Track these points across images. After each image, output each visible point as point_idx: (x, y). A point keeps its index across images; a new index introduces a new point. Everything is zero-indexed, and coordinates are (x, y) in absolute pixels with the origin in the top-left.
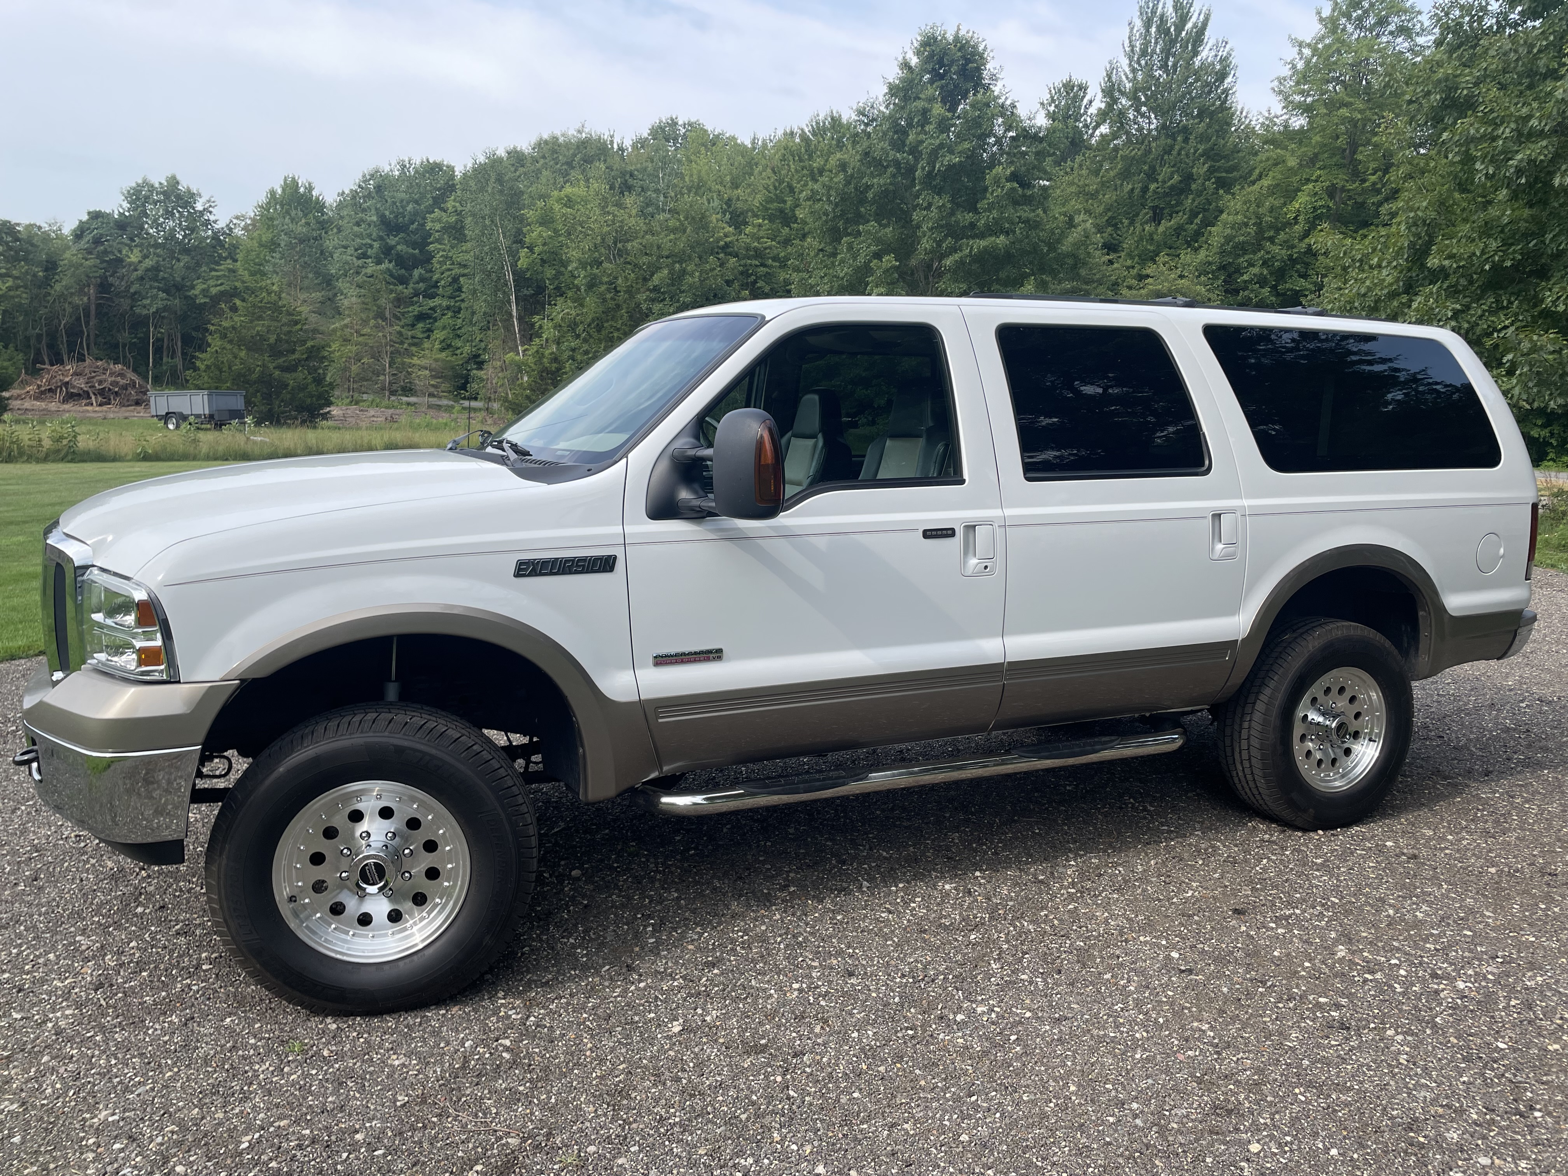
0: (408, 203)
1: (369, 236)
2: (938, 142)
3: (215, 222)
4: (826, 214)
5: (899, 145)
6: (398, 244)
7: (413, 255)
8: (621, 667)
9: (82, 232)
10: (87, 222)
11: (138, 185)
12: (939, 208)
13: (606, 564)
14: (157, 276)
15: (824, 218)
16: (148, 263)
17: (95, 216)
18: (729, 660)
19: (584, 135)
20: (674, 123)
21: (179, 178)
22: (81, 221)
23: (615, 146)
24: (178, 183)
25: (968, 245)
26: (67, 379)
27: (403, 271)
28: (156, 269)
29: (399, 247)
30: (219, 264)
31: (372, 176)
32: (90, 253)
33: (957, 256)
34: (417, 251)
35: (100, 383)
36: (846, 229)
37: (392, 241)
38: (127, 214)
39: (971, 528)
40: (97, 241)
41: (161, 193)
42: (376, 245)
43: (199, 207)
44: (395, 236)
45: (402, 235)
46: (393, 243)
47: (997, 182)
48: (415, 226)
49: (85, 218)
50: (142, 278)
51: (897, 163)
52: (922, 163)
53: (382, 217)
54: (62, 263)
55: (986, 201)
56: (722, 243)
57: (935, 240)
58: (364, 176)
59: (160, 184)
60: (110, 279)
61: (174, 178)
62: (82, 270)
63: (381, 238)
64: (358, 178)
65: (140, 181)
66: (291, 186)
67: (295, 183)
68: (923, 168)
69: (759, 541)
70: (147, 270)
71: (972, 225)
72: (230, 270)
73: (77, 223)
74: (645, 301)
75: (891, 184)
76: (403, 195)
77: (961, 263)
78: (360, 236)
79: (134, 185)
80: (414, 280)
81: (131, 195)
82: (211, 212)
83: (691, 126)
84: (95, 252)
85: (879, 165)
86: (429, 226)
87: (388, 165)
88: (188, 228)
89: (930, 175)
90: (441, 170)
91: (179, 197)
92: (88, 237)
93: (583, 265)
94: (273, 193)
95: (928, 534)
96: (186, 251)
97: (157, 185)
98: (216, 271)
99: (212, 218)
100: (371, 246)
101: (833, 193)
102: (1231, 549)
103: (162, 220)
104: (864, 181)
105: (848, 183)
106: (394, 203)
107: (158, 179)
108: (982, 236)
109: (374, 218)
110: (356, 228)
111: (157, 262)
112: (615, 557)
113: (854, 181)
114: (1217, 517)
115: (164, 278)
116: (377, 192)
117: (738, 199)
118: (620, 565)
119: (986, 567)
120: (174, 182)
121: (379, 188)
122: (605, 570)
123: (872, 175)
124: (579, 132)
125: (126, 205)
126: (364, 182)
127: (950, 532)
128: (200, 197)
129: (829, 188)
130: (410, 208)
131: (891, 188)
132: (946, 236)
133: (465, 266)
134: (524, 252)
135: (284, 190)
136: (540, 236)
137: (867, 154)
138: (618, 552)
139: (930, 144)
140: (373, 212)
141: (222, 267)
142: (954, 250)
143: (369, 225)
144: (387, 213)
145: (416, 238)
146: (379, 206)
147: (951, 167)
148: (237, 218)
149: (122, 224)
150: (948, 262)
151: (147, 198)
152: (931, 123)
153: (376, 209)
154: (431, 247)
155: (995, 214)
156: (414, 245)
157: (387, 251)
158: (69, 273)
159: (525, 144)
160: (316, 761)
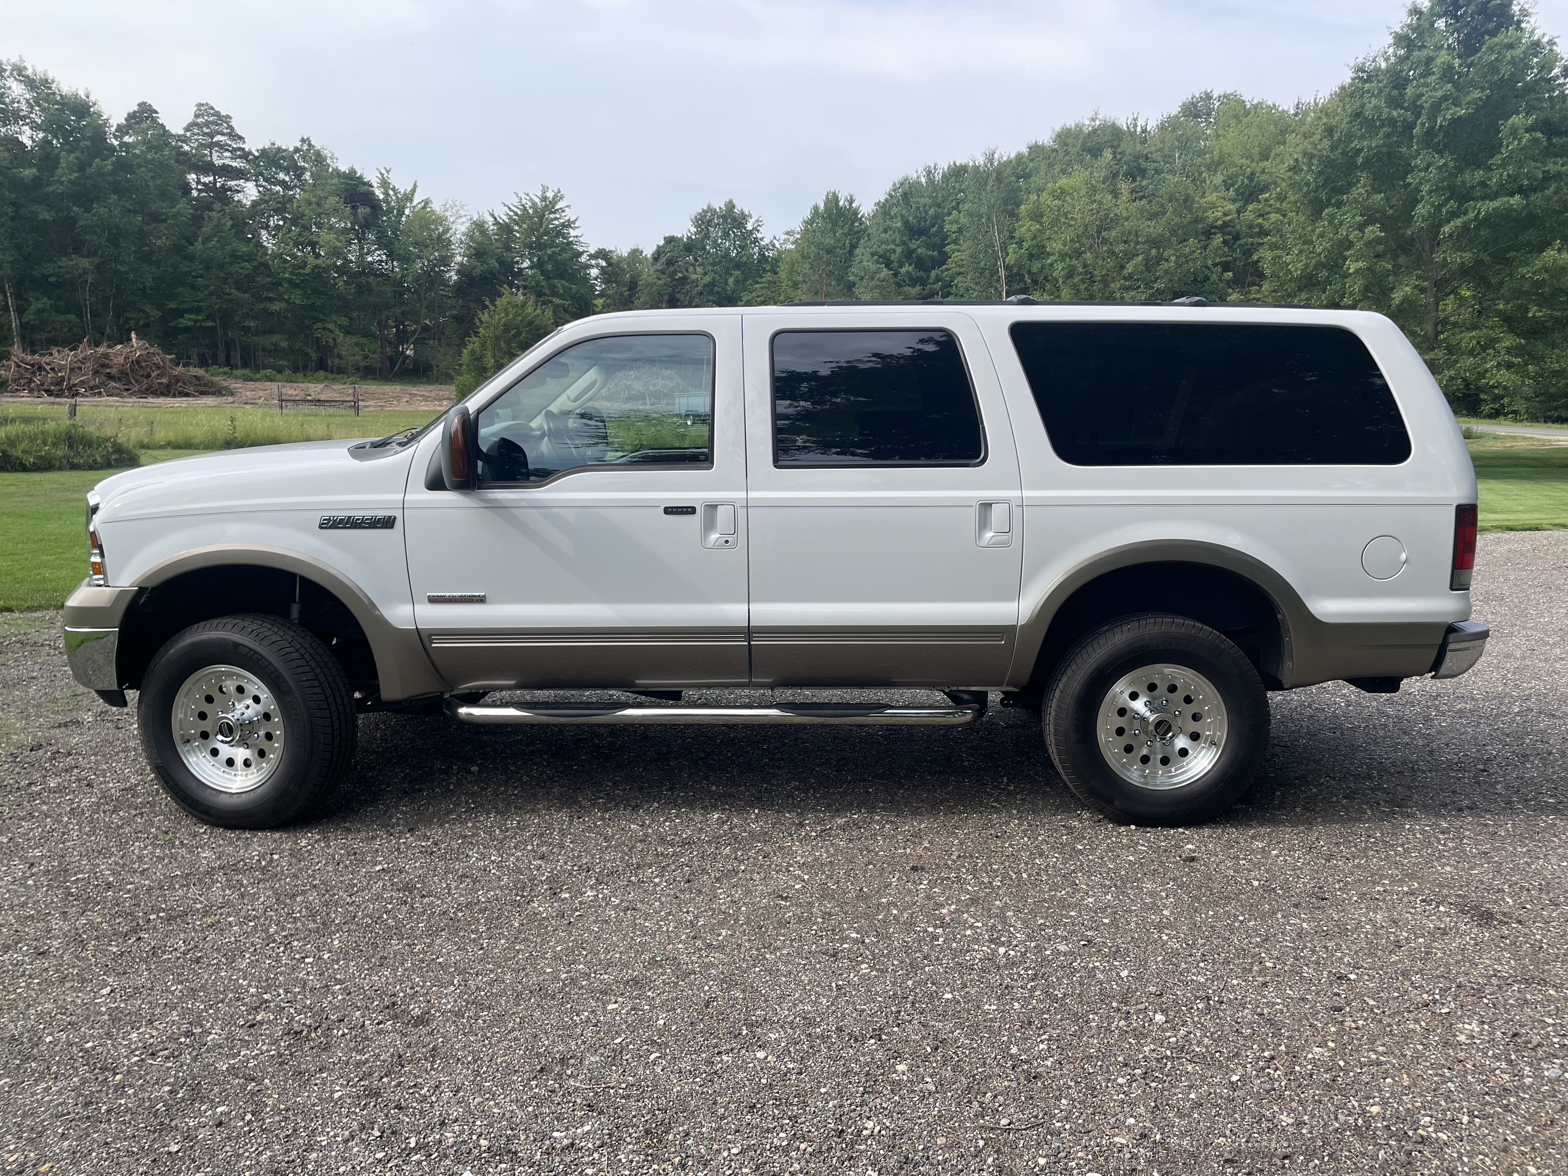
0: (930, 207)
1: (894, 241)
2: (1439, 94)
3: (762, 239)
4: (1308, 184)
5: (1395, 103)
6: (919, 247)
7: (932, 257)
8: (404, 602)
9: (659, 255)
10: (663, 247)
11: (704, 211)
12: (1439, 168)
13: (388, 523)
14: (712, 290)
15: (1305, 189)
16: (707, 279)
17: (670, 240)
18: (491, 603)
19: (1098, 123)
20: (1208, 97)
21: (735, 202)
22: (658, 246)
23: (1139, 129)
24: (734, 207)
25: (1475, 208)
26: (629, 383)
27: (921, 273)
28: (712, 284)
29: (919, 250)
30: (761, 277)
31: (902, 184)
32: (664, 273)
33: (1458, 222)
34: (936, 253)
35: (654, 385)
36: (1328, 200)
37: (913, 245)
38: (693, 237)
39: (712, 508)
40: (670, 263)
41: (722, 217)
42: (899, 250)
43: (749, 227)
44: (917, 240)
45: (923, 238)
46: (914, 247)
47: (1514, 132)
48: (935, 229)
49: (662, 242)
50: (701, 294)
51: (1392, 122)
52: (1423, 119)
53: (906, 223)
54: (640, 283)
55: (1499, 156)
56: (1220, 222)
57: (1433, 205)
58: (894, 185)
59: (720, 208)
60: (678, 295)
61: (731, 202)
62: (655, 287)
63: (904, 243)
64: (889, 187)
65: (705, 208)
66: (832, 200)
67: (836, 199)
68: (1423, 124)
69: (513, 510)
70: (705, 286)
71: (1483, 184)
72: (770, 282)
73: (656, 248)
74: (1119, 289)
75: (1384, 145)
76: (927, 200)
77: (1465, 227)
78: (886, 242)
79: (700, 211)
80: (931, 281)
81: (697, 220)
82: (758, 231)
83: (1226, 98)
84: (667, 273)
85: (1371, 125)
86: (947, 227)
87: (915, 171)
88: (740, 246)
89: (1430, 133)
90: (966, 172)
91: (734, 219)
92: (663, 260)
93: (1063, 256)
94: (816, 208)
95: (669, 511)
96: (738, 266)
97: (718, 210)
98: (760, 283)
99: (759, 236)
100: (894, 251)
101: (1315, 162)
102: (1004, 537)
103: (720, 241)
104: (1353, 145)
105: (1333, 148)
106: (918, 208)
107: (719, 204)
108: (1494, 196)
109: (899, 225)
110: (883, 235)
111: (714, 278)
112: (395, 518)
113: (1342, 146)
114: (986, 506)
115: (717, 292)
116: (903, 200)
117: (1263, 172)
118: (398, 524)
119: (727, 542)
120: (731, 206)
121: (905, 195)
122: (386, 527)
123: (1363, 137)
124: (1093, 120)
125: (693, 230)
126: (894, 190)
127: (690, 510)
128: (750, 216)
129: (1312, 156)
130: (932, 212)
131: (1384, 149)
132: (1447, 200)
133: (962, 266)
134: (1012, 248)
135: (826, 204)
136: (1029, 230)
137: (1358, 115)
138: (398, 514)
139: (1430, 97)
140: (899, 218)
141: (764, 280)
142: (1454, 215)
143: (894, 232)
144: (911, 219)
145: (936, 239)
146: (904, 212)
147: (1456, 122)
148: (788, 233)
149: (690, 247)
150: (1446, 229)
151: (709, 221)
152: (1434, 73)
153: (901, 215)
154: (947, 249)
155: (1510, 170)
156: (933, 247)
157: (909, 254)
158: (646, 291)
159: (1046, 138)
160: (195, 646)
